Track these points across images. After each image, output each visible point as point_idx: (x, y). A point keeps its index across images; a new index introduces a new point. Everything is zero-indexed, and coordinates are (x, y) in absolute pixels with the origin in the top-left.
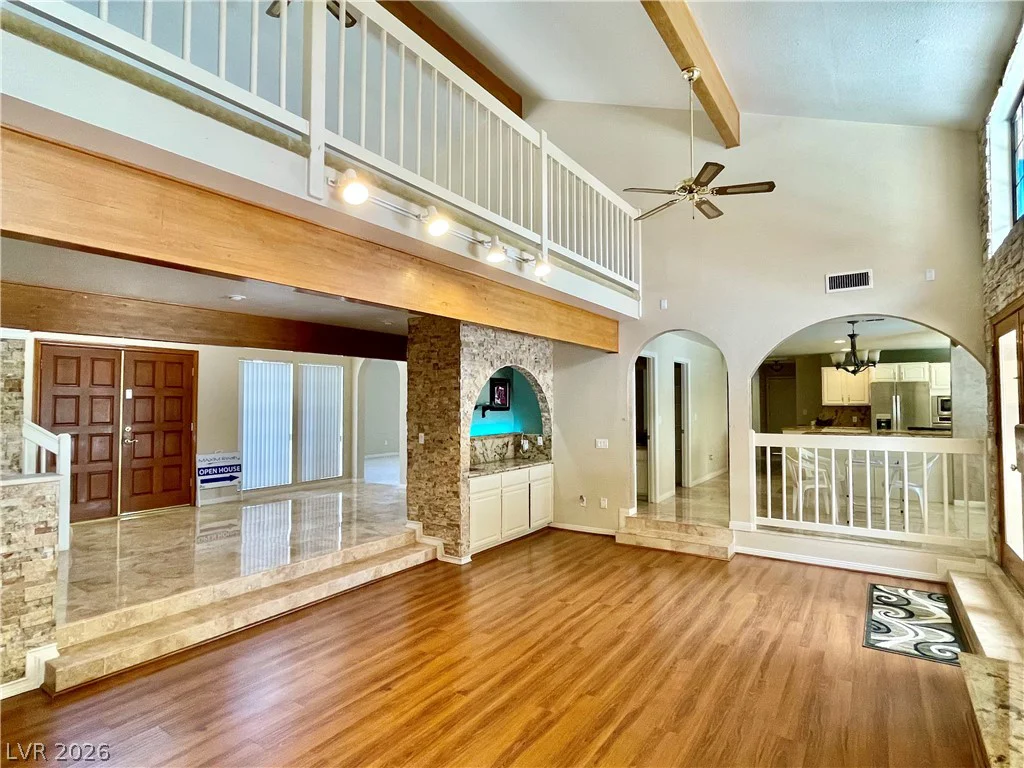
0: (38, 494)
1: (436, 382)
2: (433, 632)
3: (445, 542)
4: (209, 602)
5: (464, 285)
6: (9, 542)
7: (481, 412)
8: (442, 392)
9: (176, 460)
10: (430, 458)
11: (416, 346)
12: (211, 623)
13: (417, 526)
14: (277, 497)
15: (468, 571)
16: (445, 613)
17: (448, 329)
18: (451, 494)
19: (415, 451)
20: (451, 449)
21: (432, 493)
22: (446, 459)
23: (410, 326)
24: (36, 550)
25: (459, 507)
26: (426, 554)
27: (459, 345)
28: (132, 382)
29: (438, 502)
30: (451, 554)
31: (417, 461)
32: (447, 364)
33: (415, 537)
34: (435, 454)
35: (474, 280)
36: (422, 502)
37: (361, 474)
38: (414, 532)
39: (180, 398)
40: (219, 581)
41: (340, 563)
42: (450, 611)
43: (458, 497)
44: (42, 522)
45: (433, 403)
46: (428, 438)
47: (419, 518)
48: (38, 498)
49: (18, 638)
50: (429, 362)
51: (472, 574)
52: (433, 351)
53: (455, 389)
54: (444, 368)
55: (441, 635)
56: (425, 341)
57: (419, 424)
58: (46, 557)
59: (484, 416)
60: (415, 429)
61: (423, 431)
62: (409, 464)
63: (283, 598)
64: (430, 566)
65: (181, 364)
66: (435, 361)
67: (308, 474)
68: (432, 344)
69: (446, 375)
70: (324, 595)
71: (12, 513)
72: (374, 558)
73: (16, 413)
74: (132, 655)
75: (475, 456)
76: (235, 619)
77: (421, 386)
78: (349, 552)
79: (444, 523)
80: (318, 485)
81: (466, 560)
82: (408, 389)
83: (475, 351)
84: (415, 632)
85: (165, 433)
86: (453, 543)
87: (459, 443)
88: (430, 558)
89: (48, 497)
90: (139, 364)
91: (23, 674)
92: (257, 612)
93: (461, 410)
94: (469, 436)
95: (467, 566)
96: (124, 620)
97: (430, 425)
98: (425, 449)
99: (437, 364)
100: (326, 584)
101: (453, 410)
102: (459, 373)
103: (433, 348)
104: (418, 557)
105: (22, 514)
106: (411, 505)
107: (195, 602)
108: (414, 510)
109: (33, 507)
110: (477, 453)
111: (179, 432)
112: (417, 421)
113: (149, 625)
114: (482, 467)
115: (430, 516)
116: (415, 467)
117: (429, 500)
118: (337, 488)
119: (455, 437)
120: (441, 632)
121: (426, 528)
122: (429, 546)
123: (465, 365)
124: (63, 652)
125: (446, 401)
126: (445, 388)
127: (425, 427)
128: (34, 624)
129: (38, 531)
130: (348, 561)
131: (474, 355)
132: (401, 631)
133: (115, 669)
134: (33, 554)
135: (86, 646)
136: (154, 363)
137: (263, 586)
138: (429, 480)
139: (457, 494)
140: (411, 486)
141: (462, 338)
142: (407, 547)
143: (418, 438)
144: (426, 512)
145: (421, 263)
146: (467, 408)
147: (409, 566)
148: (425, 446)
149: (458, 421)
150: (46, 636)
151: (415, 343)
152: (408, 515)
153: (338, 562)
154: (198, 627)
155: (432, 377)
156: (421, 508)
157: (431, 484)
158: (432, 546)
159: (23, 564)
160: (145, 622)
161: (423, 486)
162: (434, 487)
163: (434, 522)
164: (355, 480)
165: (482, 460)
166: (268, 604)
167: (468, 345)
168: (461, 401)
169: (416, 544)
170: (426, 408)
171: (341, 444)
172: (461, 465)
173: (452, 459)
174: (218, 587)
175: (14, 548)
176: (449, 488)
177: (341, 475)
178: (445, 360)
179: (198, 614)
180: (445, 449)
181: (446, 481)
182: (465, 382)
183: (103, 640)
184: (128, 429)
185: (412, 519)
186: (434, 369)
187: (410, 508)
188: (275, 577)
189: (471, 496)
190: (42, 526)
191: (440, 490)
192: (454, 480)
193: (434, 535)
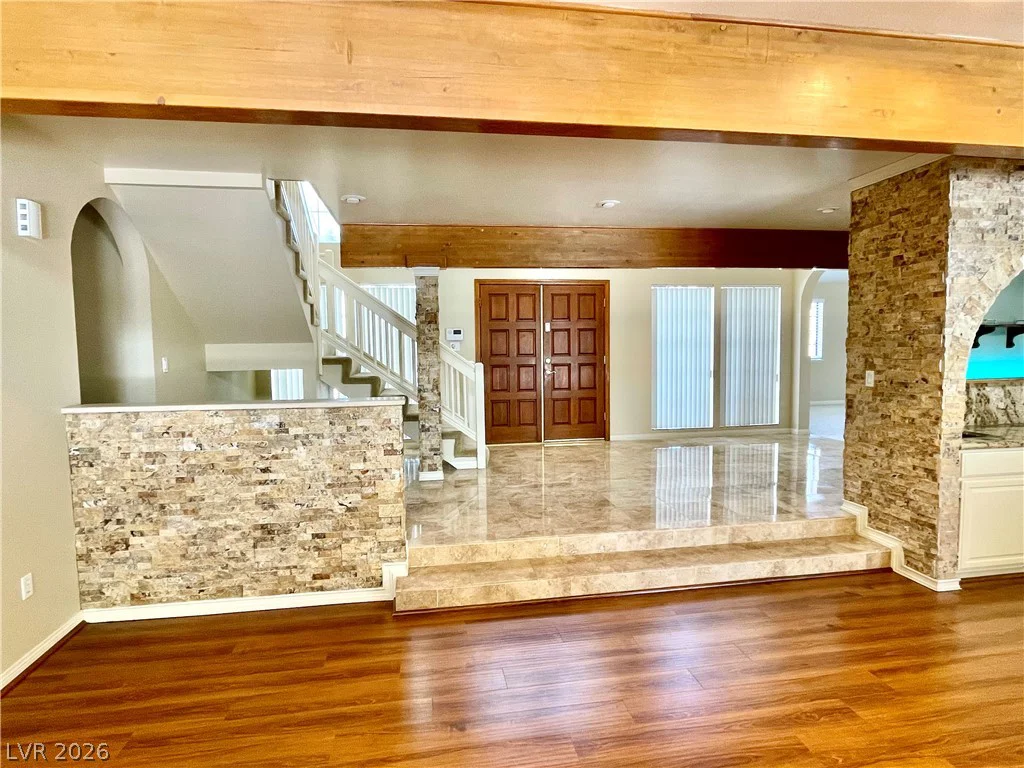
0: (385, 416)
1: (899, 286)
2: (839, 710)
3: (906, 546)
4: (556, 555)
5: (931, 69)
6: (365, 460)
7: (1004, 338)
8: (910, 303)
9: (590, 394)
10: (883, 410)
11: (866, 231)
12: (544, 582)
13: (860, 512)
14: (694, 441)
15: (951, 607)
16: (875, 680)
17: (924, 193)
18: (921, 473)
19: (859, 397)
20: (924, 397)
21: (885, 465)
22: (913, 413)
23: (853, 204)
24: (386, 470)
25: (937, 497)
26: (869, 559)
27: (946, 217)
28: (549, 315)
29: (897, 481)
30: (916, 568)
31: (861, 413)
32: (921, 254)
33: (855, 526)
34: (892, 405)
35: (960, 52)
36: (867, 478)
37: (804, 424)
38: (853, 519)
39: (594, 330)
40: (569, 532)
41: (726, 542)
42: (887, 679)
43: (935, 479)
44: (389, 445)
45: (892, 321)
46: (881, 377)
47: (863, 498)
48: (385, 420)
49: (376, 550)
50: (888, 255)
51: (959, 614)
52: (894, 236)
53: (936, 294)
54: (914, 262)
55: (849, 724)
56: (880, 222)
57: (864, 356)
58: (393, 478)
59: (1010, 344)
60: (860, 364)
61: (872, 366)
62: (848, 416)
63: (634, 573)
64: (877, 578)
65: (594, 295)
66: (895, 253)
67: (733, 418)
68: (892, 225)
69: (920, 271)
70: (692, 581)
71: (366, 433)
72: (776, 545)
73: (434, 343)
74: (463, 595)
75: (988, 412)
76: (573, 584)
77: (870, 297)
78: (740, 530)
79: (907, 516)
80: (744, 431)
81: (947, 585)
82: (850, 303)
83: (984, 224)
84: (804, 698)
85: (580, 365)
86: (922, 552)
87: (940, 388)
88: (877, 564)
89: (393, 421)
90: (556, 298)
91: (381, 584)
92: (599, 581)
93: (947, 331)
94: (963, 377)
95: (948, 597)
96: (470, 553)
97: (886, 356)
98: (874, 395)
99: (901, 257)
100: (696, 568)
101: (929, 332)
102: (943, 267)
103: (894, 231)
104: (855, 560)
105: (374, 434)
106: (849, 478)
107: (540, 550)
108: (854, 486)
109: (382, 429)
110: (992, 407)
111: (593, 365)
112: (865, 350)
113: (491, 564)
114: (1000, 432)
115: (882, 501)
116: (859, 422)
117: (880, 476)
118: (772, 439)
119: (932, 379)
120: (854, 717)
121: (873, 517)
122: (878, 546)
123: (958, 251)
124: (412, 572)
125: (915, 317)
126: (916, 296)
127: (876, 361)
128: (387, 539)
129: (387, 453)
130: (738, 541)
131: (982, 231)
132: (782, 684)
133: (446, 605)
134: (384, 474)
135: (431, 571)
136: (568, 295)
137: (619, 550)
138: (881, 444)
139: (932, 474)
140: (850, 449)
141: (954, 203)
142: (839, 539)
143: (863, 378)
144: (875, 492)
145: (818, 40)
146: (960, 327)
147: (834, 570)
148: (876, 392)
149: (940, 352)
150: (397, 553)
151: (862, 229)
152: (846, 492)
153: (723, 540)
154: (530, 583)
155: (890, 278)
156: (866, 484)
157: (883, 452)
158: (884, 546)
159: (377, 482)
160: (490, 560)
161: (871, 452)
162: (890, 455)
163: (887, 511)
164: (796, 431)
165: (1003, 419)
166: (614, 576)
167: (967, 214)
168: (948, 316)
169: (855, 538)
170: (879, 329)
171: (777, 385)
172: (943, 425)
173: (924, 415)
174: (566, 539)
175: (368, 466)
176: (917, 462)
177: (777, 421)
178: (915, 246)
179: (537, 565)
180: (913, 397)
181: (912, 449)
182: (957, 282)
183: (446, 569)
184: (548, 361)
185: (852, 500)
186: (895, 264)
187: (849, 482)
188: (635, 543)
189: (965, 482)
190: (389, 448)
191: (900, 463)
192: (929, 450)
193: (887, 531)
